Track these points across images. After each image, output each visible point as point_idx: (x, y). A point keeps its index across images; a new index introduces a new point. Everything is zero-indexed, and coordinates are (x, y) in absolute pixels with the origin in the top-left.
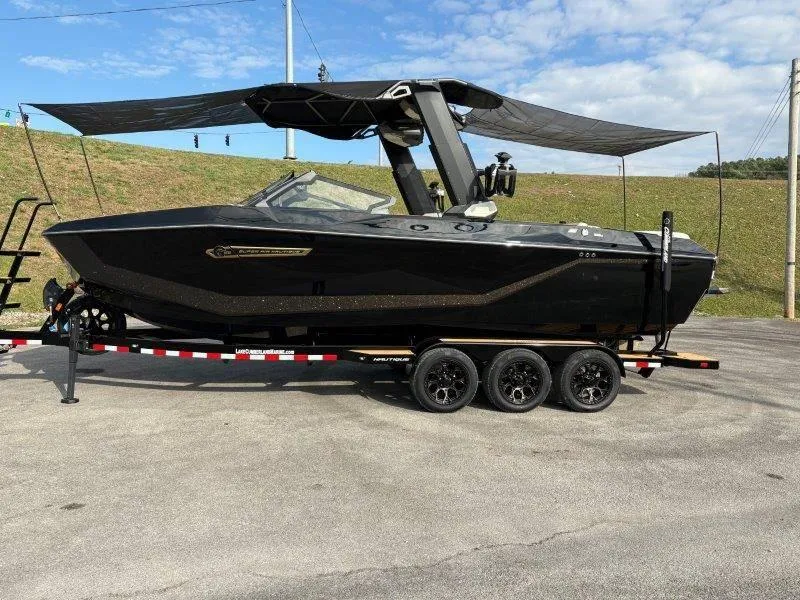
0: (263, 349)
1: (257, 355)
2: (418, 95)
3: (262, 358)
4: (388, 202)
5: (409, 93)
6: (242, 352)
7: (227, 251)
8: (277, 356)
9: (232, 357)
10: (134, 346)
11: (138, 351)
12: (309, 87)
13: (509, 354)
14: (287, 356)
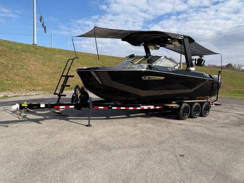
0: (147, 105)
1: (146, 107)
2: (184, 39)
3: (147, 108)
4: (177, 65)
5: (183, 38)
6: (142, 107)
7: (147, 78)
8: (150, 107)
9: (139, 108)
10: (110, 106)
11: (111, 108)
12: (166, 33)
13: (196, 104)
14: (152, 107)
